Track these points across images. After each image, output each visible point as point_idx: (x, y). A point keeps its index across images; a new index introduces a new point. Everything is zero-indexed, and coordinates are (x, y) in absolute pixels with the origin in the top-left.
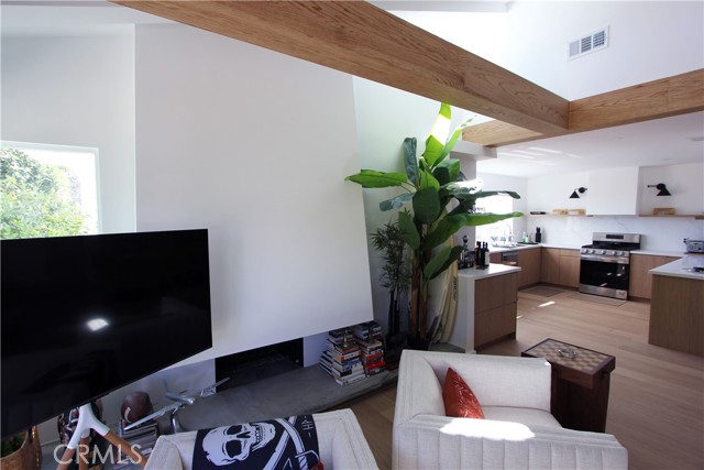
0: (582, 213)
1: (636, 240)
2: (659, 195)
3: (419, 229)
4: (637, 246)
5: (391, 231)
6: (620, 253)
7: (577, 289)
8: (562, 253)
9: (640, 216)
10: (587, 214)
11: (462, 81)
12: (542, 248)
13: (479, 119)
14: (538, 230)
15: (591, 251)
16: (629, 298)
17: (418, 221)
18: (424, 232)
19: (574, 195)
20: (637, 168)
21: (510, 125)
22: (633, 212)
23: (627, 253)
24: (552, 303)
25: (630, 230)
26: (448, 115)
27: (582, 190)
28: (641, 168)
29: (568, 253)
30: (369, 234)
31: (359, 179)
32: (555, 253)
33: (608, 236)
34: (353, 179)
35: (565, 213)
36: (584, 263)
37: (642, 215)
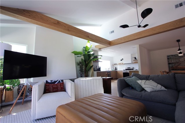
0: (123, 63)
1: (132, 68)
2: (135, 59)
3: (85, 62)
5: (80, 63)
8: (120, 72)
11: (88, 37)
12: (116, 71)
13: (97, 44)
14: (116, 68)
15: (125, 71)
17: (85, 61)
18: (87, 63)
19: (121, 60)
21: (102, 45)
25: (131, 66)
26: (89, 42)
27: (123, 59)
28: (131, 54)
30: (76, 63)
31: (73, 52)
32: (118, 72)
33: (128, 68)
34: (72, 52)
35: (120, 64)
36: (124, 73)
37: (132, 63)
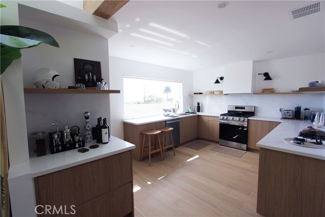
0: (221, 92)
1: (252, 110)
2: (265, 80)
4: (252, 114)
6: (242, 119)
7: (217, 142)
8: (210, 119)
9: (254, 94)
10: (224, 93)
12: (199, 116)
14: (198, 104)
15: (225, 117)
16: (248, 149)
19: (217, 82)
20: (252, 62)
22: (249, 91)
23: (246, 119)
24: (197, 156)
25: (247, 103)
27: (222, 78)
28: (255, 62)
29: (212, 119)
32: (205, 119)
33: (236, 108)
35: (212, 93)
36: (221, 125)
37: (255, 93)
